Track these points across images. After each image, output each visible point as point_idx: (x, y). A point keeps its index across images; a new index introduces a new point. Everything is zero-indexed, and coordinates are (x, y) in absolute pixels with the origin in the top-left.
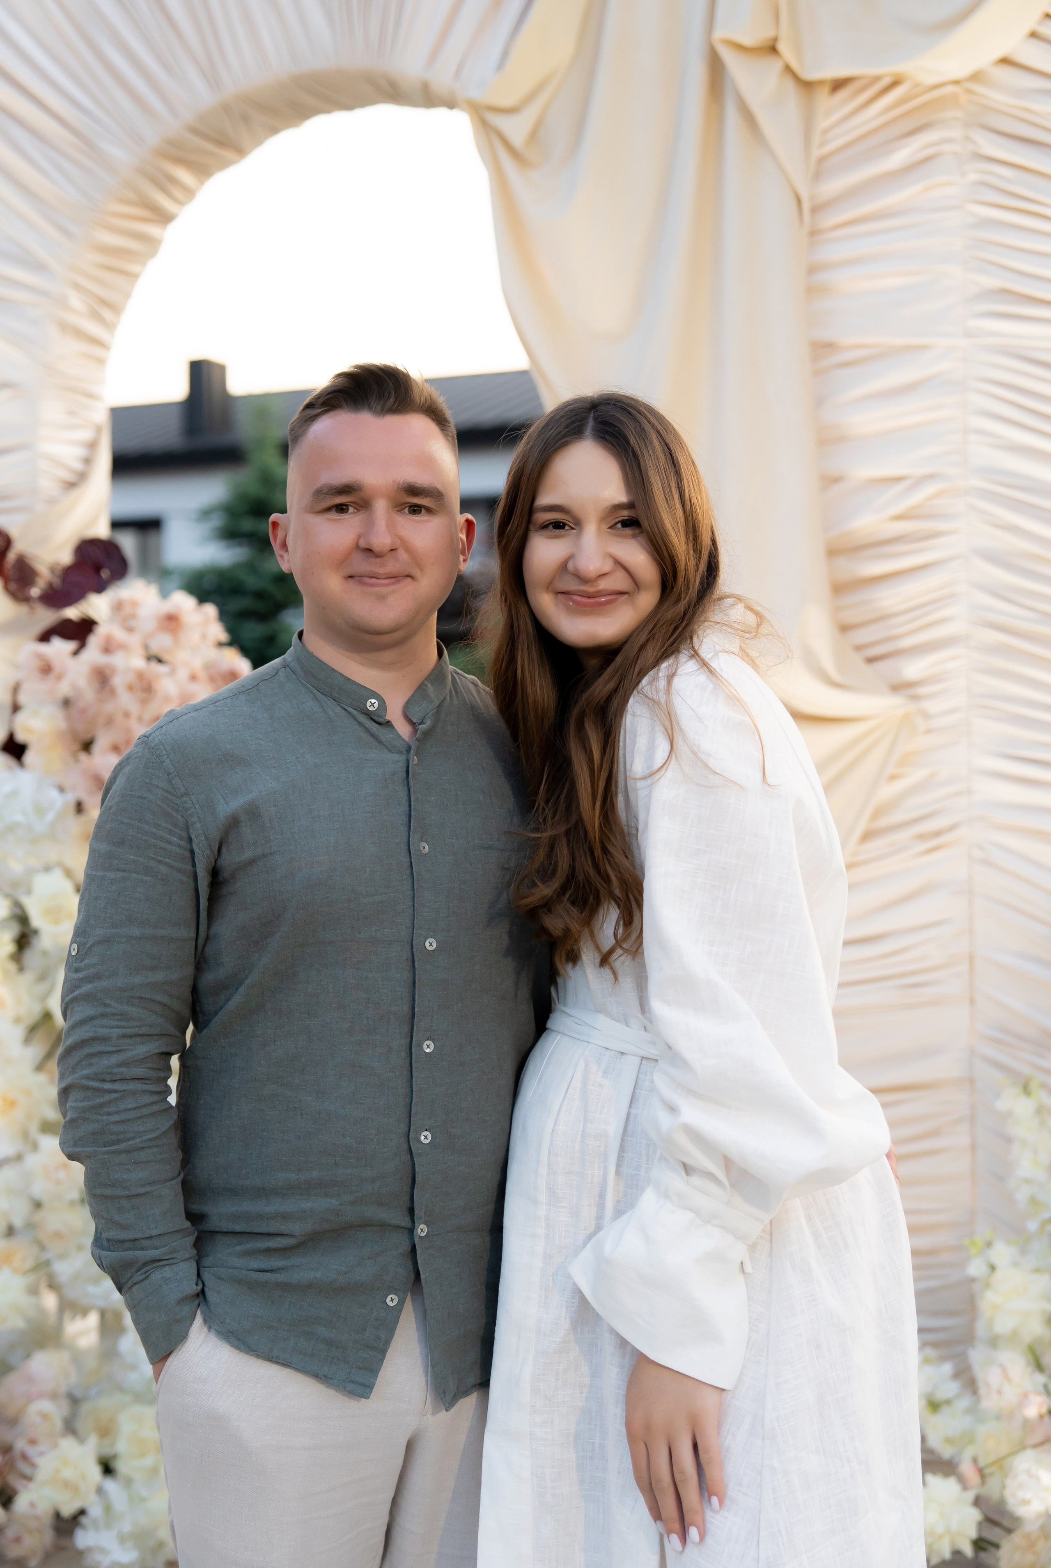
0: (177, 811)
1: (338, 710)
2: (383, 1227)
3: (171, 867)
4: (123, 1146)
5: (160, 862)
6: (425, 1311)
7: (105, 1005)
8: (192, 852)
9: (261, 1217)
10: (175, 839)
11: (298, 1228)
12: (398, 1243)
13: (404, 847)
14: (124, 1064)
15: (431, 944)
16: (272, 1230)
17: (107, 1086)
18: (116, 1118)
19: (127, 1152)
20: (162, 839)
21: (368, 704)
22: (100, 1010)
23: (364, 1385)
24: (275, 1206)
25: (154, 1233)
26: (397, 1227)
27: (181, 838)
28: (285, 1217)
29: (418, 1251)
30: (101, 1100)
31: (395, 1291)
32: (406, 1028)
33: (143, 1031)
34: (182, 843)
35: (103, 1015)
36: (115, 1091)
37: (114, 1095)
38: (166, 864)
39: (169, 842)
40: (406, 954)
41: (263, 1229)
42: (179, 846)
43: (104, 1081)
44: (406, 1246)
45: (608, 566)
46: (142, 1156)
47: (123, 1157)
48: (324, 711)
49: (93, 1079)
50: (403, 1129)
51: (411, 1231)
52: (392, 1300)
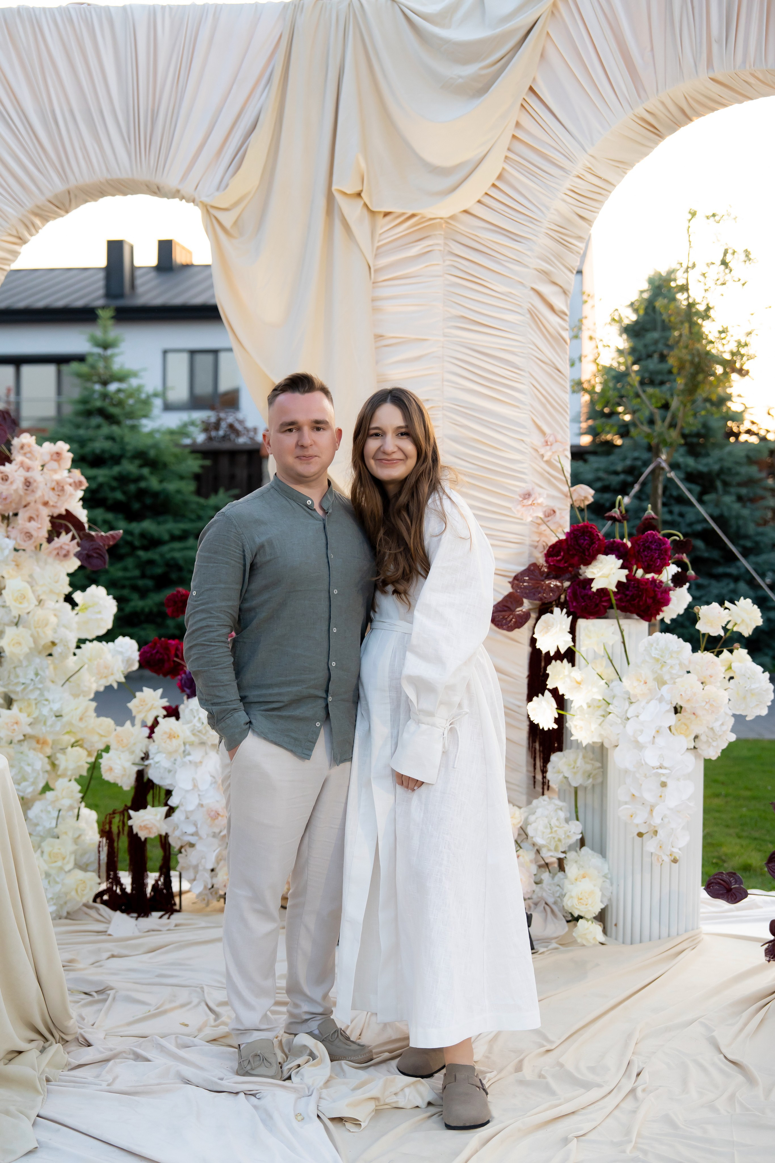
0: (239, 540)
1: (296, 504)
2: (317, 697)
3: (236, 561)
4: (220, 666)
5: (232, 559)
6: (331, 729)
7: (211, 613)
8: (244, 556)
9: (270, 695)
10: (237, 551)
11: (286, 699)
12: (321, 703)
13: (325, 556)
14: (219, 636)
15: (336, 592)
16: (274, 700)
17: (213, 644)
18: (216, 656)
19: (221, 669)
20: (233, 551)
21: (308, 502)
22: (209, 615)
23: (308, 755)
24: (276, 690)
25: (233, 699)
26: (321, 697)
27: (240, 550)
28: (281, 694)
29: (329, 706)
30: (211, 649)
31: (319, 721)
32: (327, 623)
33: (225, 623)
34: (241, 552)
35: (210, 617)
36: (216, 646)
37: (216, 647)
38: (235, 561)
39: (235, 552)
40: (327, 595)
41: (271, 700)
42: (240, 554)
43: (211, 642)
44: (324, 705)
45: (396, 449)
46: (227, 670)
47: (220, 671)
48: (291, 505)
49: (206, 641)
50: (326, 660)
51: (326, 699)
52: (318, 724)
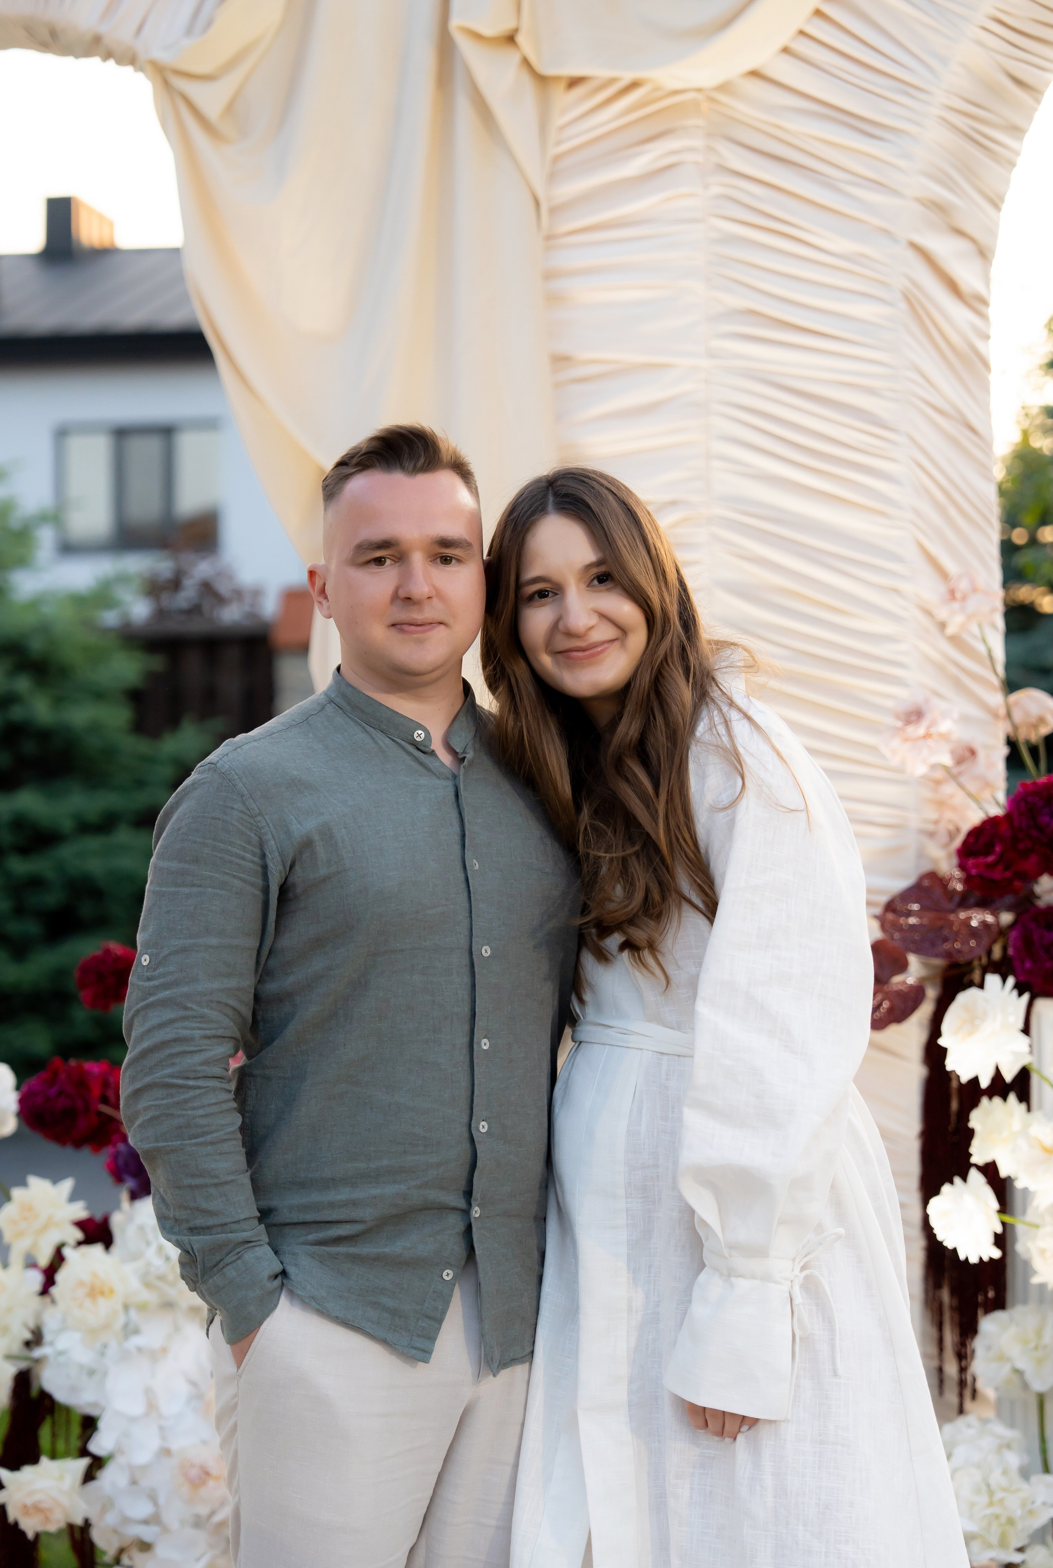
0: (251, 830)
1: (387, 741)
2: (445, 1208)
3: (244, 881)
4: (209, 1138)
5: (234, 876)
6: (479, 1285)
7: (186, 1008)
8: (265, 867)
9: (332, 1205)
10: (248, 856)
11: (368, 1214)
12: (455, 1224)
13: (458, 865)
14: (206, 1063)
15: (486, 951)
16: (341, 1217)
17: (191, 1083)
18: (201, 1112)
19: (212, 1143)
20: (237, 856)
21: (415, 735)
22: (182, 1013)
23: (423, 1351)
24: (343, 1194)
25: (242, 1217)
26: (455, 1209)
27: (254, 854)
28: (355, 1203)
29: (474, 1230)
30: (187, 1096)
31: (449, 1267)
32: (467, 1027)
33: (220, 1032)
34: (256, 859)
35: (184, 1018)
36: (199, 1088)
37: (198, 1092)
38: (240, 879)
39: (243, 858)
40: (466, 961)
41: (334, 1217)
42: (252, 862)
43: (188, 1078)
44: (461, 1228)
46: (225, 1147)
47: (209, 1148)
48: (376, 743)
49: (177, 1077)
50: (465, 1119)
51: (467, 1212)
52: (447, 1275)
